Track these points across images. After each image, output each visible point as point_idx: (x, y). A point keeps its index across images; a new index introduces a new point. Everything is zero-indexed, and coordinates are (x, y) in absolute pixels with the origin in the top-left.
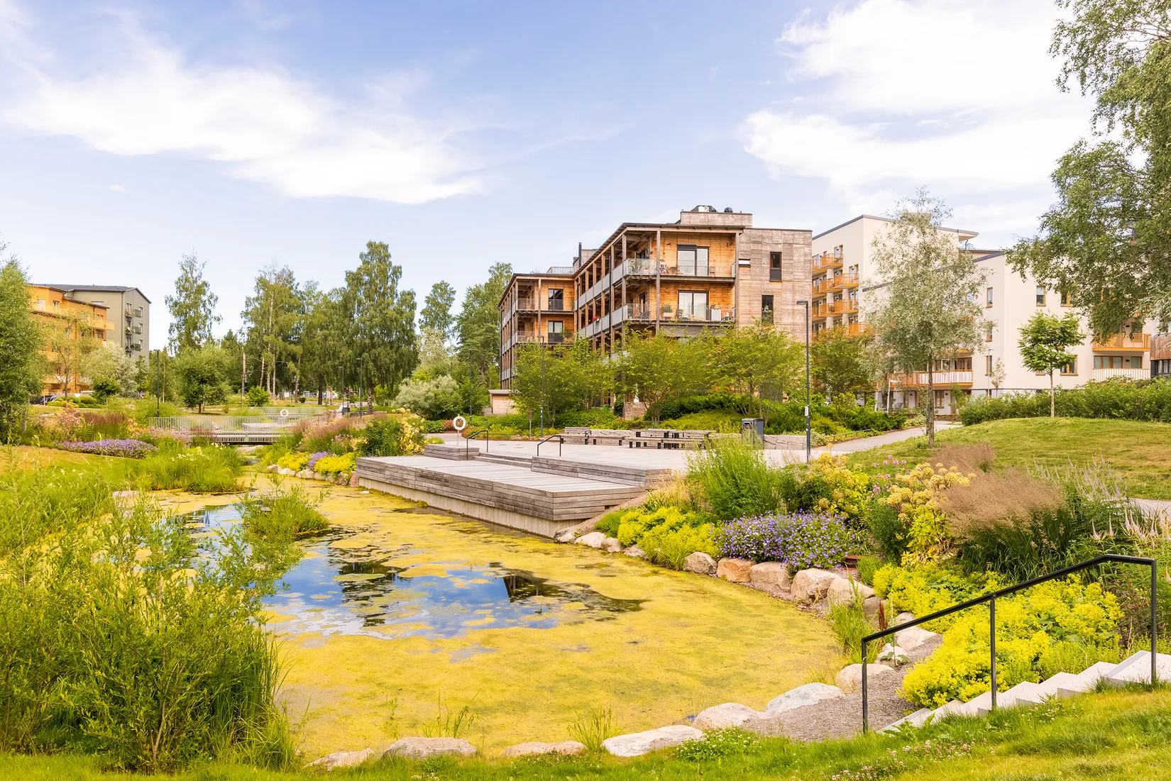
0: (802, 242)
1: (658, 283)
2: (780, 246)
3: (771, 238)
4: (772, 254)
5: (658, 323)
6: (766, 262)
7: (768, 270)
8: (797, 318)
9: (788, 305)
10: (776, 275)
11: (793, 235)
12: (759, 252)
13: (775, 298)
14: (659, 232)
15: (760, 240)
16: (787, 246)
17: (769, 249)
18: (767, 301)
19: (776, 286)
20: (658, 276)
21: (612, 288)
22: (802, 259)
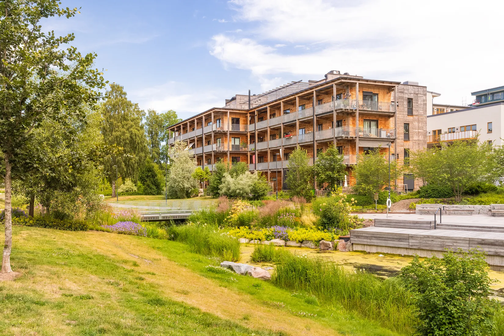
0: (422, 93)
1: (357, 114)
2: (412, 95)
3: (408, 90)
4: (408, 99)
5: (358, 139)
6: (406, 103)
7: (407, 109)
8: (420, 137)
9: (416, 129)
10: (410, 112)
11: (418, 89)
12: (402, 98)
13: (410, 125)
14: (358, 83)
15: (403, 91)
16: (415, 95)
17: (407, 96)
18: (407, 126)
19: (411, 118)
20: (358, 110)
21: (315, 117)
22: (422, 103)
